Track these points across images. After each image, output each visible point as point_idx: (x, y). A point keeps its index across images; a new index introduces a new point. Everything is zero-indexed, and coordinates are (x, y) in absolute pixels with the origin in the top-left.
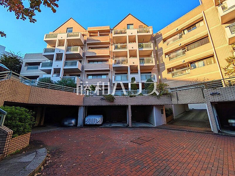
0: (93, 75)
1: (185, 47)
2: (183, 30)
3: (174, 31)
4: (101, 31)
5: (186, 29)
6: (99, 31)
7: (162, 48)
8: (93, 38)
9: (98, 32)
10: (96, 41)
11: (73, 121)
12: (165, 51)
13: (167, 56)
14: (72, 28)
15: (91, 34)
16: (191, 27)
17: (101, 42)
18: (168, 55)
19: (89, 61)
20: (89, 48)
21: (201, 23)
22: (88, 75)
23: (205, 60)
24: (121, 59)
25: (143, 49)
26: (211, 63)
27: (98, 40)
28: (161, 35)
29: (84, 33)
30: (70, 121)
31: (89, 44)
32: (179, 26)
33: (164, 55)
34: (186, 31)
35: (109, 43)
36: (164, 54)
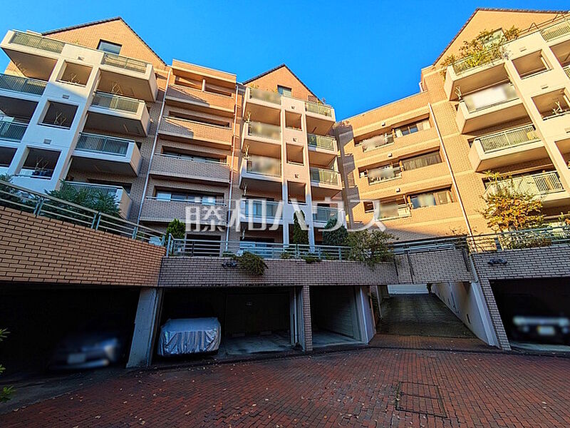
0: (174, 192)
1: (399, 163)
2: (395, 129)
3: (377, 126)
4: (210, 81)
5: (398, 128)
6: (205, 77)
7: (351, 156)
8: (186, 89)
9: (204, 81)
10: (195, 100)
11: (108, 348)
12: (360, 162)
13: (363, 174)
14: (121, 46)
15: (181, 80)
16: (409, 126)
17: (211, 106)
18: (365, 174)
19: (166, 151)
20: (171, 114)
21: (426, 125)
22: (158, 190)
23: (436, 194)
24: (263, 161)
25: (317, 150)
26: (445, 202)
27: (201, 101)
28: (350, 128)
29: (160, 72)
30: (97, 347)
31: (170, 103)
32: (388, 119)
33: (356, 172)
34: (399, 132)
35: (231, 116)
36: (357, 168)
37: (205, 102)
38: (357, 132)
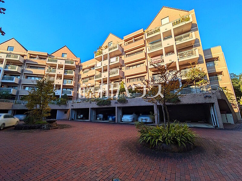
0: (29, 87)
2: (91, 67)
8: (32, 59)
9: (37, 56)
10: (34, 62)
14: (14, 47)
15: (31, 56)
17: (39, 64)
25: (67, 75)
28: (82, 66)
36: (81, 78)
37: (37, 63)
38: (83, 68)
